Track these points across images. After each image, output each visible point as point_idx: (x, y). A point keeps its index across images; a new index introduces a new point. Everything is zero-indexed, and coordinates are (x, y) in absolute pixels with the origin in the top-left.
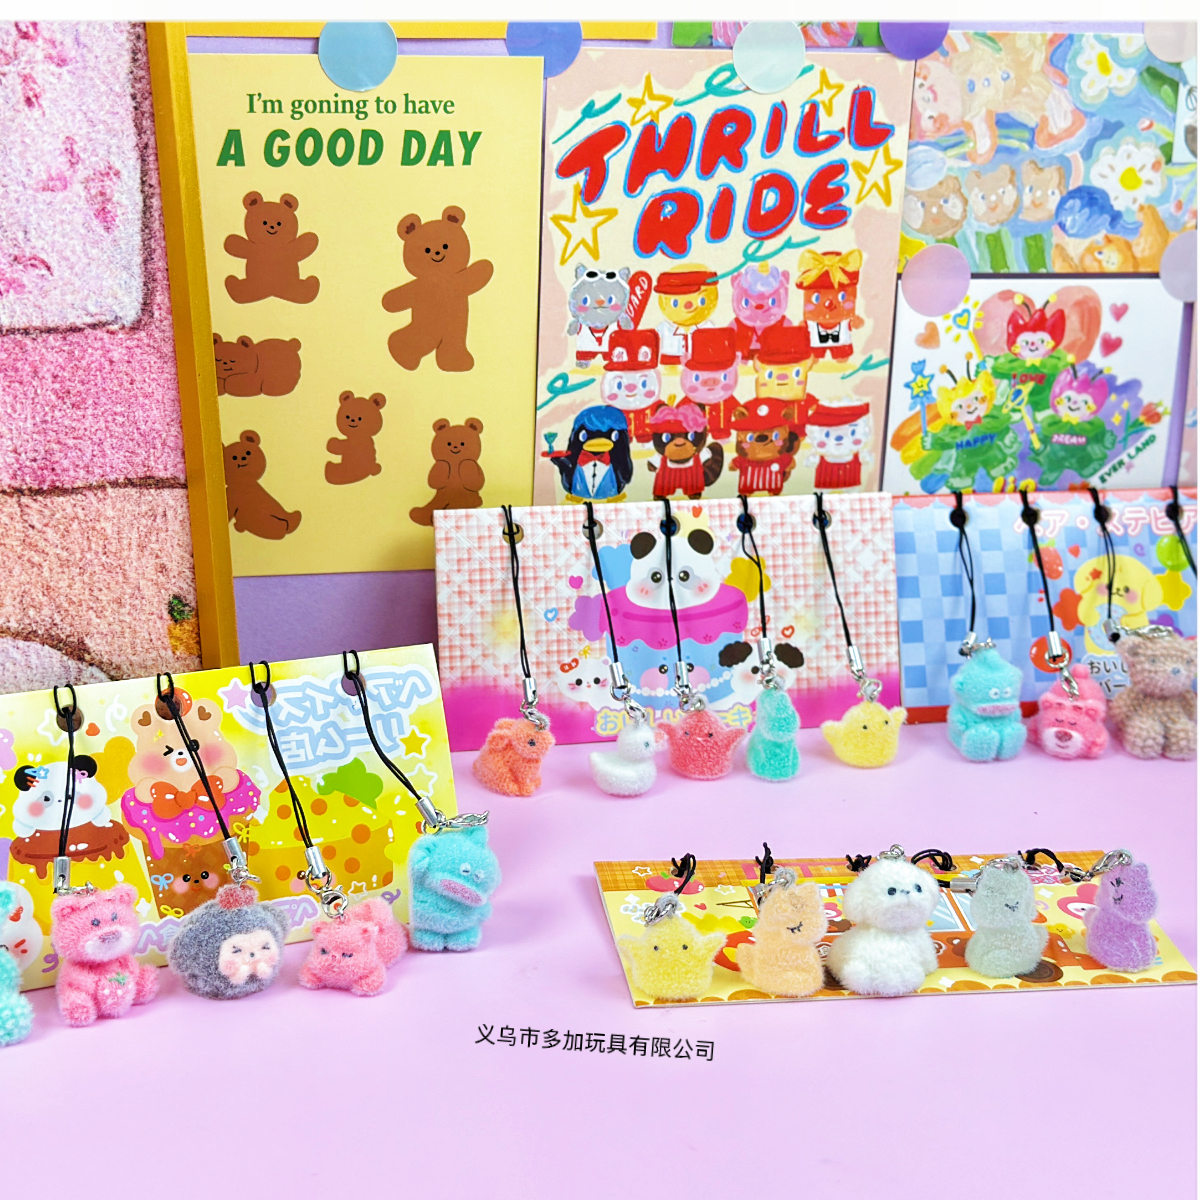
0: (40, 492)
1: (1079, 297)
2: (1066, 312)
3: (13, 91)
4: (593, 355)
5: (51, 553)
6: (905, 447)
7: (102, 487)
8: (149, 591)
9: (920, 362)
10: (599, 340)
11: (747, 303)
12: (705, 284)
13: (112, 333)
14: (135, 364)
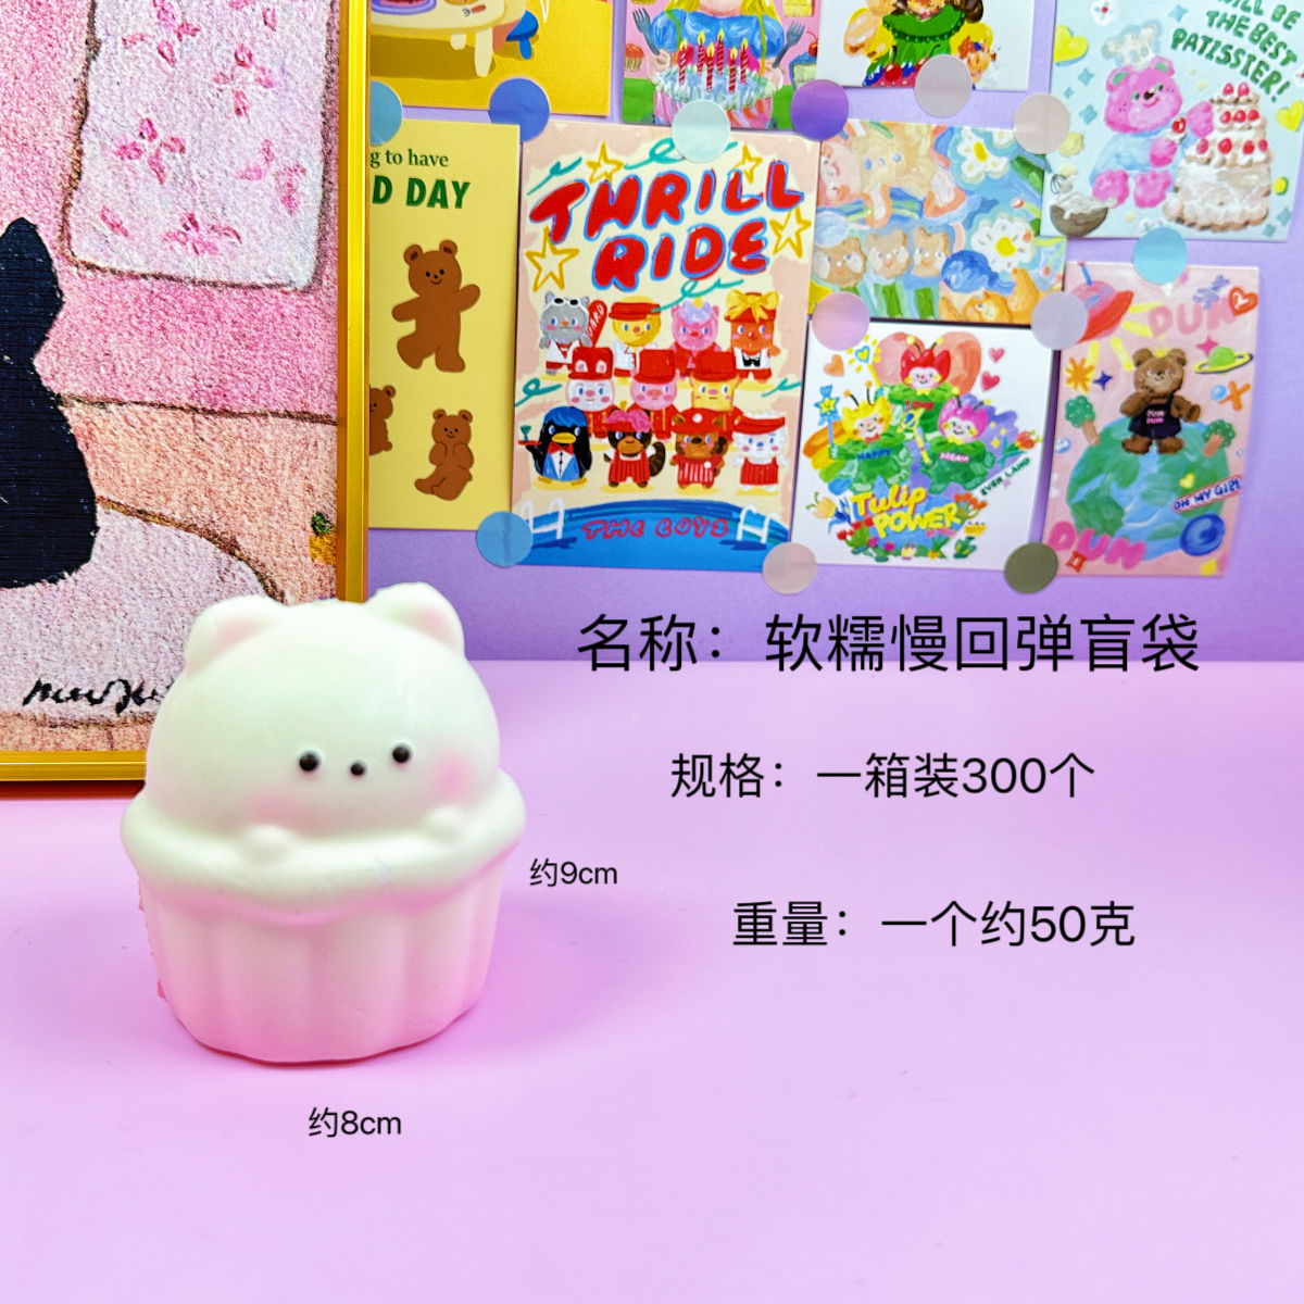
0: (213, 412)
1: (963, 340)
2: (952, 352)
3: (227, 103)
4: (559, 365)
5: (215, 463)
6: (816, 456)
9: (827, 387)
10: (565, 354)
11: (684, 330)
12: (650, 313)
13: (286, 293)
14: (302, 320)
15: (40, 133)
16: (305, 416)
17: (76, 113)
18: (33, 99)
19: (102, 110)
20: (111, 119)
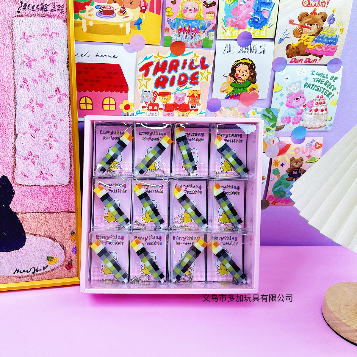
0: (49, 213)
3: (48, 146)
5: (50, 223)
7: (60, 212)
8: (67, 230)
10: (146, 104)
13: (63, 186)
14: (67, 192)
15: (6, 156)
16: (68, 212)
17: (14, 151)
18: (3, 148)
19: (19, 150)
20: (22, 152)
